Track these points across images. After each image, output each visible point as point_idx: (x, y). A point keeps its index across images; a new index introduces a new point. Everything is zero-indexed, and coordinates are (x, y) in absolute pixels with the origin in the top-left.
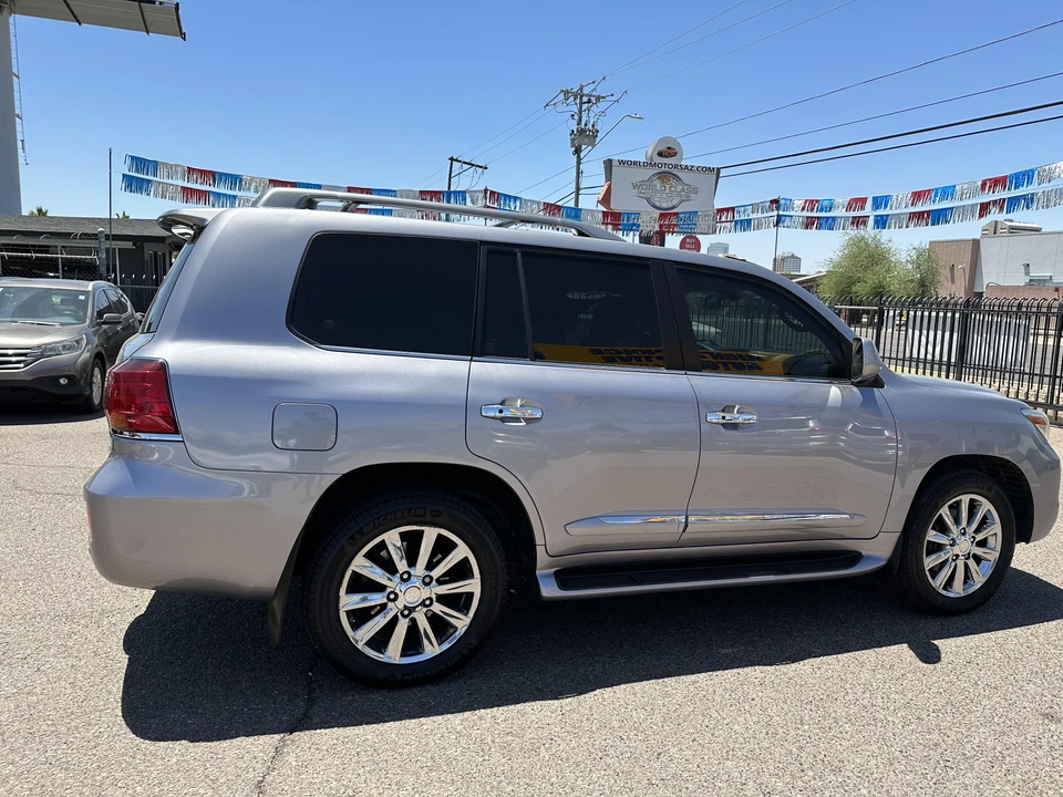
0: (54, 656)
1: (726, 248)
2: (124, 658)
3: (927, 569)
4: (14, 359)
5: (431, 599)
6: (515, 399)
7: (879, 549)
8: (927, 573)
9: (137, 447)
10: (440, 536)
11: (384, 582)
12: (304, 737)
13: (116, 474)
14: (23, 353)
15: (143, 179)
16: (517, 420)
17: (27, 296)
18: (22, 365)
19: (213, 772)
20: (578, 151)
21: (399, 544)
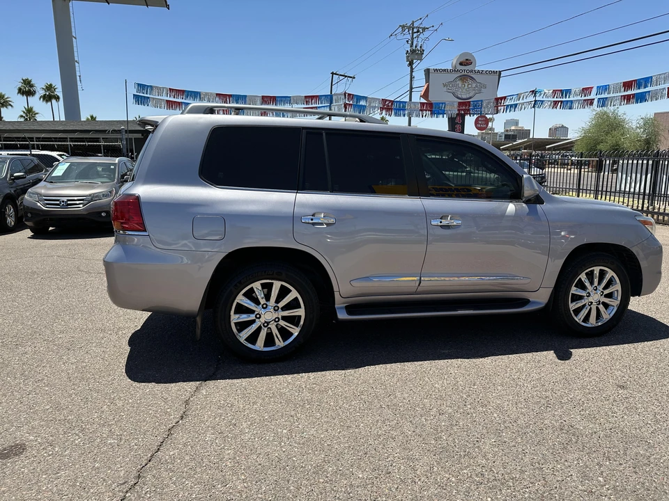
0: (95, 347)
1: (516, 123)
2: (128, 349)
3: (571, 310)
4: (78, 202)
5: (278, 318)
6: (321, 213)
7: (541, 297)
8: (572, 312)
9: (127, 237)
10: (282, 286)
11: (254, 309)
12: (211, 383)
13: (117, 252)
14: (83, 199)
15: (144, 97)
16: (322, 224)
17: (83, 167)
18: (81, 206)
19: (166, 395)
20: (411, 64)
21: (260, 288)
